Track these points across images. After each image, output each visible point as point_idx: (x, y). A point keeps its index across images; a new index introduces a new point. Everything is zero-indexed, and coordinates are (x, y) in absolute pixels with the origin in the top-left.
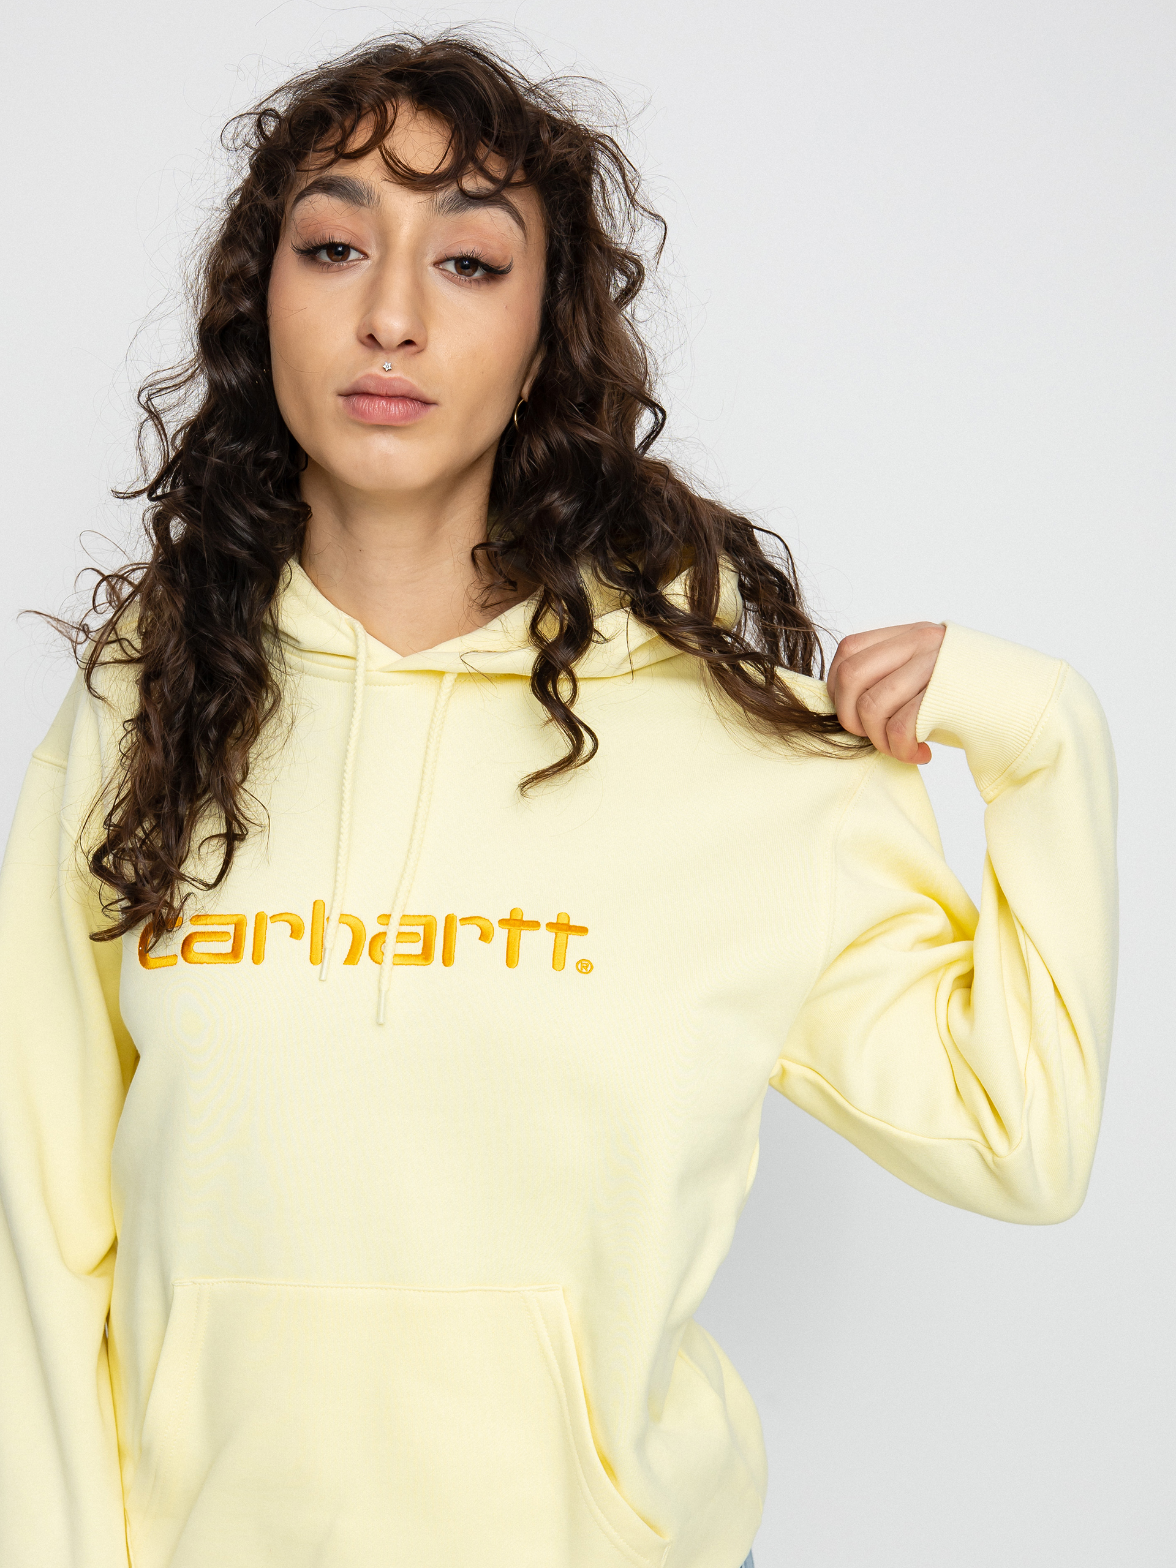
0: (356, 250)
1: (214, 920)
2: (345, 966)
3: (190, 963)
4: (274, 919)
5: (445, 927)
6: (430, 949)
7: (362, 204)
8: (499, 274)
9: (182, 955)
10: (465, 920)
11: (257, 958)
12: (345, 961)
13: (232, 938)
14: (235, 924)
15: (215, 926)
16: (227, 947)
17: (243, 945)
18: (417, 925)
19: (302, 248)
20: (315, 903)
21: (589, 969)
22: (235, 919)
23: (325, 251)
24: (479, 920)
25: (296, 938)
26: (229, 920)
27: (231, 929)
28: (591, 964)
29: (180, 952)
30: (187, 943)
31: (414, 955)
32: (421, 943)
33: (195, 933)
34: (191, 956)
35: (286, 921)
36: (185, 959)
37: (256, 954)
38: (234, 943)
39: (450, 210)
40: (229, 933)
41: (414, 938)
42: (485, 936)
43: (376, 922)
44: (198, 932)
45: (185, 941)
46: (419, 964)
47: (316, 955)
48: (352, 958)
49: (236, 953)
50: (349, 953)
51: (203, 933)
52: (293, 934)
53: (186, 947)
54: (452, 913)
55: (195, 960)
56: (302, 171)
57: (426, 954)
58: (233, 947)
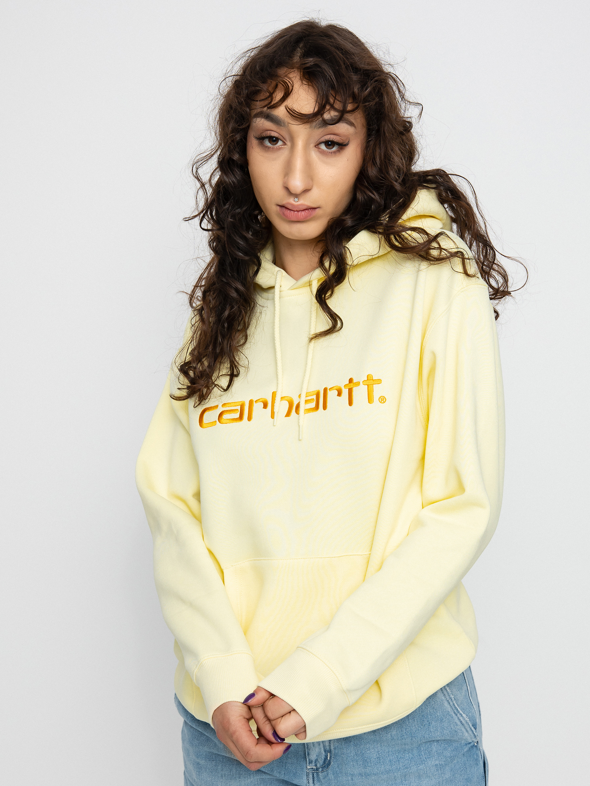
0: (281, 140)
1: (232, 404)
2: (286, 418)
3: (221, 423)
4: (257, 402)
5: (324, 394)
6: (318, 404)
7: (281, 126)
8: (343, 146)
9: (218, 421)
10: (331, 389)
11: (250, 418)
12: (286, 416)
13: (239, 411)
14: (241, 405)
15: (232, 407)
16: (237, 415)
17: (244, 414)
18: (313, 395)
19: (257, 137)
20: (273, 393)
21: (384, 400)
22: (240, 403)
23: (268, 139)
24: (336, 387)
25: (265, 408)
26: (238, 404)
27: (239, 408)
28: (385, 398)
29: (218, 419)
30: (221, 415)
31: (312, 408)
33: (224, 411)
34: (222, 421)
35: (262, 402)
36: (220, 422)
38: (240, 413)
39: (319, 127)
41: (312, 401)
42: (339, 394)
43: (297, 398)
44: (225, 411)
45: (220, 415)
46: (314, 412)
47: (273, 415)
48: (288, 414)
49: (241, 418)
50: (287, 412)
51: (227, 411)
53: (220, 418)
54: (326, 387)
55: (224, 422)
56: (254, 109)
57: (317, 407)
58: (240, 415)
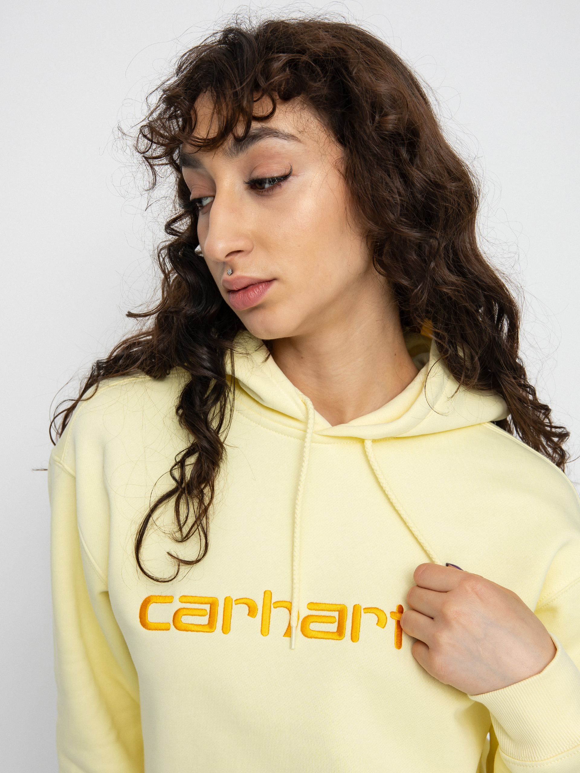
1: (197, 600)
2: (284, 637)
3: (178, 630)
4: (238, 602)
5: (353, 613)
6: (343, 629)
9: (174, 624)
10: (368, 610)
11: (225, 629)
12: (285, 634)
13: (209, 614)
14: (211, 604)
15: (198, 605)
16: (205, 620)
17: (216, 619)
18: (334, 611)
20: (266, 591)
22: (211, 601)
24: (377, 610)
25: (252, 616)
26: (206, 601)
27: (208, 607)
29: (172, 622)
30: (177, 615)
31: (331, 632)
32: (337, 623)
33: (182, 609)
34: (179, 625)
35: (246, 604)
36: (175, 627)
37: (224, 626)
38: (209, 618)
40: (206, 610)
41: (332, 620)
42: (381, 623)
43: (306, 607)
44: (185, 608)
45: (175, 614)
46: (335, 638)
47: (265, 630)
48: (289, 632)
49: (211, 625)
50: (287, 629)
51: (187, 609)
52: (250, 613)
53: (176, 619)
54: (358, 604)
55: (183, 628)
57: (340, 631)
58: (209, 620)
